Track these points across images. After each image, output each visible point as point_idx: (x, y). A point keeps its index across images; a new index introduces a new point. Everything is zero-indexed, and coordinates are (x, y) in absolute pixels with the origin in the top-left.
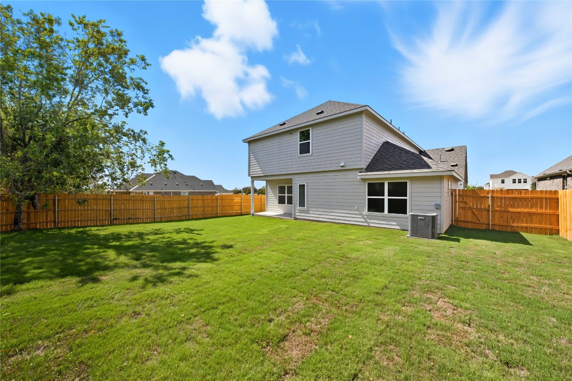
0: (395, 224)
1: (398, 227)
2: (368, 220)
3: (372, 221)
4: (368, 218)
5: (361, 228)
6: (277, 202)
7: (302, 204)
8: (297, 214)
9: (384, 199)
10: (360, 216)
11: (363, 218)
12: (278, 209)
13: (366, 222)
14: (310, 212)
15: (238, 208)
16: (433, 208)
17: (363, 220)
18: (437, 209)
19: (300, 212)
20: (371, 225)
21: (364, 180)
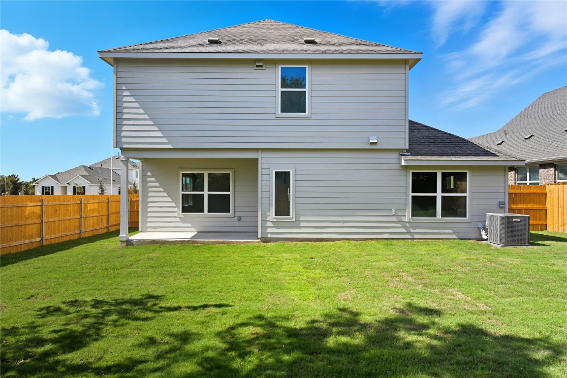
0: (451, 231)
1: (454, 236)
2: (411, 230)
3: (417, 231)
4: (411, 227)
5: (402, 242)
6: (178, 210)
7: (282, 208)
8: (269, 230)
9: (435, 197)
10: (399, 225)
11: (403, 227)
12: (181, 224)
13: (409, 233)
14: (302, 224)
15: (34, 229)
16: (496, 207)
17: (404, 230)
18: (501, 208)
19: (276, 225)
20: (416, 236)
21: (406, 168)
